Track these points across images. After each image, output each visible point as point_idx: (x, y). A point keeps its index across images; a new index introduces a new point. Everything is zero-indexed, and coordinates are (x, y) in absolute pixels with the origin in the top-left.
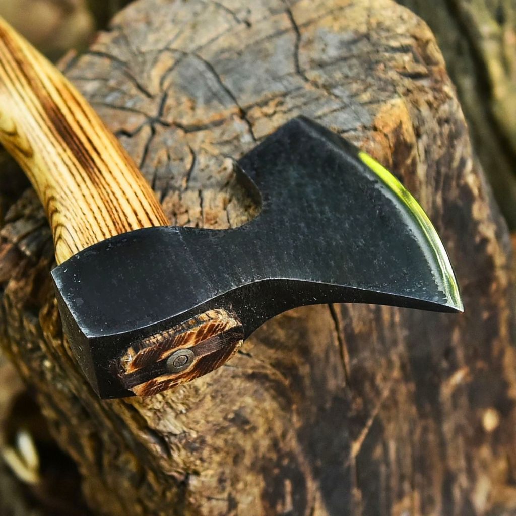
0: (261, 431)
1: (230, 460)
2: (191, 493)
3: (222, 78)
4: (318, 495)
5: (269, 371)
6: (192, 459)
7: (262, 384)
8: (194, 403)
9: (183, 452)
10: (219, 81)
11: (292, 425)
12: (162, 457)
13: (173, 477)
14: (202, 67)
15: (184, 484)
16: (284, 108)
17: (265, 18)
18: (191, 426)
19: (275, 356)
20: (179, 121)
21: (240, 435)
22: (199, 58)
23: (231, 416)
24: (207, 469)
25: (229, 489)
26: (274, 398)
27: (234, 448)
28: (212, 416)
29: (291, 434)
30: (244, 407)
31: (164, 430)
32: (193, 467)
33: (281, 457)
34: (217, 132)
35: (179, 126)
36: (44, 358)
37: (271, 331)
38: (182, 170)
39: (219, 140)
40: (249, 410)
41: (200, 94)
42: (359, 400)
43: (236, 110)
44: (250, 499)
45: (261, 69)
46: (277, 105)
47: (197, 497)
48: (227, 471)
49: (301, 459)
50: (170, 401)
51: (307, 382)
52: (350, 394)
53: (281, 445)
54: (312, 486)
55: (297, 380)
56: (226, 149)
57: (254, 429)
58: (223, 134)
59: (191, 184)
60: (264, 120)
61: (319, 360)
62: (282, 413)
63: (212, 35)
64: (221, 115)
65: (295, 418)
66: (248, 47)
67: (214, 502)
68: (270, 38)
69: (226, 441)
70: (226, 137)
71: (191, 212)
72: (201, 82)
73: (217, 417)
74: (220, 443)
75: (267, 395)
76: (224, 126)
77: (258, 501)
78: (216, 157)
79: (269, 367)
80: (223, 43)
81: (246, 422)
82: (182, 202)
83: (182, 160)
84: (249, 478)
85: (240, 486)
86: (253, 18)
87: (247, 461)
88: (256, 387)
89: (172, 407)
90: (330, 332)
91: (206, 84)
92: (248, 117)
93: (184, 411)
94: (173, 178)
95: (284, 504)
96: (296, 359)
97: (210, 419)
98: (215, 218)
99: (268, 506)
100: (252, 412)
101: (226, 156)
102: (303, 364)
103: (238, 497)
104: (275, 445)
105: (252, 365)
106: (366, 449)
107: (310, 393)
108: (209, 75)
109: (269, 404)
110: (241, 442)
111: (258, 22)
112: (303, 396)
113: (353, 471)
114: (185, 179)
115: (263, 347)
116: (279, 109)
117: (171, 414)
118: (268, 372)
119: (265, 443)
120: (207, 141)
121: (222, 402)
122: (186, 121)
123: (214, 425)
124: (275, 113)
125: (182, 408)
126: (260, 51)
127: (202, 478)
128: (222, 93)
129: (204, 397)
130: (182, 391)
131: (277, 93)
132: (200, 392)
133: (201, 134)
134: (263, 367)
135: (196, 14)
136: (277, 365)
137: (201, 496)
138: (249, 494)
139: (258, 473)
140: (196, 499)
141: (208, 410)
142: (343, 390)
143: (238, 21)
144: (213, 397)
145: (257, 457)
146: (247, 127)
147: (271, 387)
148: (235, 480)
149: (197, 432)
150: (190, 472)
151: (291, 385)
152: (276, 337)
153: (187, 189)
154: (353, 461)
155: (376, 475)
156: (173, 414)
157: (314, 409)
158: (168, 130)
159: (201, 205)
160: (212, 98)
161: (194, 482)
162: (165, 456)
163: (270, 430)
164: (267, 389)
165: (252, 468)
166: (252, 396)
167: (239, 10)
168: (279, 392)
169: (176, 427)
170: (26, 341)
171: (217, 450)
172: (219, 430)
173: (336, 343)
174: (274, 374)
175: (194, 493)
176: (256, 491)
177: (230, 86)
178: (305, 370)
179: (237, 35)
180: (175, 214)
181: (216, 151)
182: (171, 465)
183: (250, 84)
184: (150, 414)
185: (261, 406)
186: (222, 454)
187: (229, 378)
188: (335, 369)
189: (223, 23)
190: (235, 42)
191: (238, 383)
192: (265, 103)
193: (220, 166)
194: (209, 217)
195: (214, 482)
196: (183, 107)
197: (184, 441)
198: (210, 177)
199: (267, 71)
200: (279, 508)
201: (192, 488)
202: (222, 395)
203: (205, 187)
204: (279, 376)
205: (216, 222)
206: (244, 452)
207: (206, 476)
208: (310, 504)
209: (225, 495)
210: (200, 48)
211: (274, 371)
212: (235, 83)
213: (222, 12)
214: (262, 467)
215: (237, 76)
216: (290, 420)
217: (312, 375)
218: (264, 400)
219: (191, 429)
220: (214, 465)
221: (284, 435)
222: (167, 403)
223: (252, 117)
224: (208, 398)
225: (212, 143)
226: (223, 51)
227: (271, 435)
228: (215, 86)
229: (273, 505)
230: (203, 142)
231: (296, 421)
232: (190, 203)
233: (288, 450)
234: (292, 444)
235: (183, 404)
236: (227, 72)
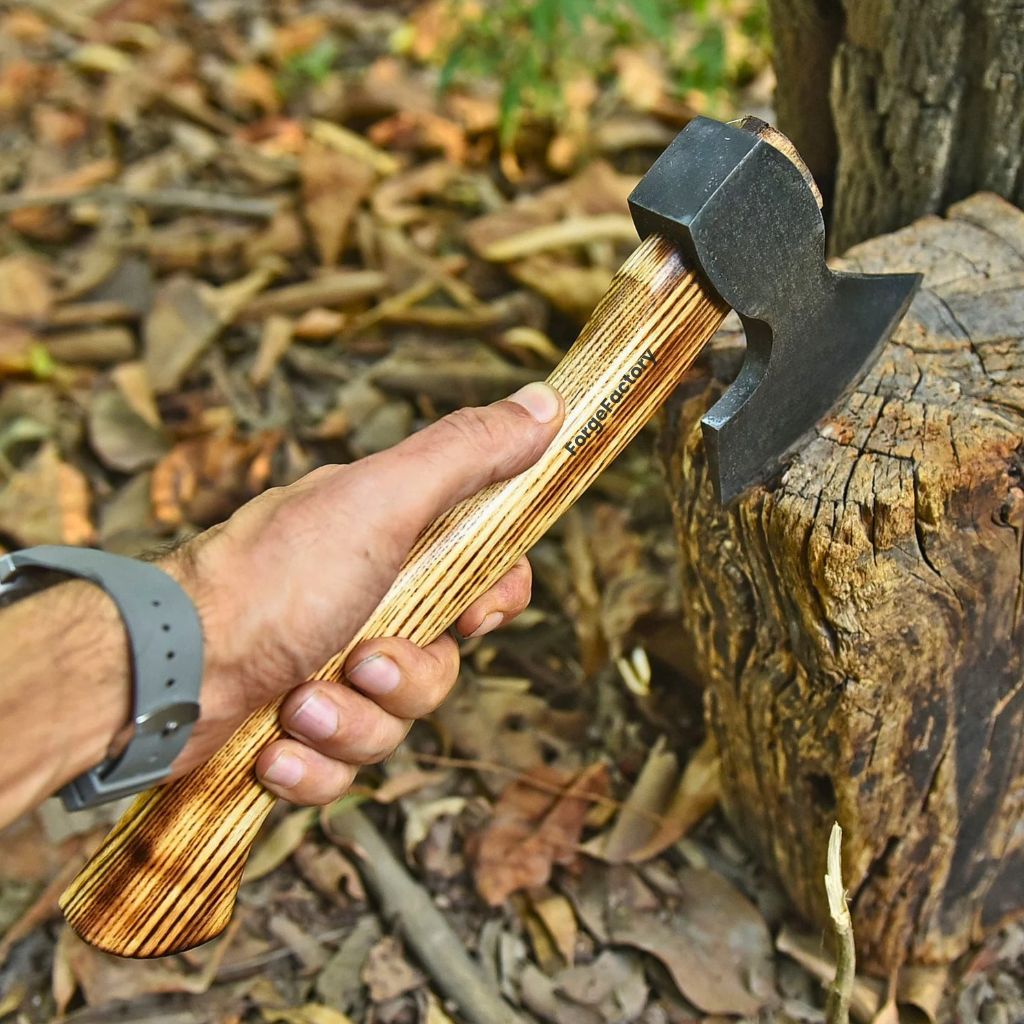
0: (925, 657)
1: (891, 676)
2: (845, 699)
3: (956, 314)
4: (953, 743)
5: (951, 597)
6: (858, 662)
7: (942, 607)
8: (877, 604)
9: (852, 653)
10: (953, 316)
11: (953, 661)
12: (829, 653)
13: (831, 678)
14: (936, 302)
15: (841, 688)
16: (1017, 350)
17: (1004, 273)
18: (867, 628)
19: (960, 583)
20: (909, 342)
21: (907, 653)
22: (935, 295)
23: (905, 631)
24: (868, 678)
25: (879, 706)
26: (947, 626)
27: (898, 665)
28: (889, 624)
29: (949, 670)
30: (919, 626)
31: (841, 624)
32: (856, 671)
33: (933, 691)
34: (948, 358)
35: (909, 346)
36: (727, 537)
37: (965, 556)
38: (908, 383)
39: (949, 365)
40: (922, 631)
41: (933, 324)
42: (1016, 659)
43: (968, 344)
44: (895, 723)
45: (998, 313)
46: (1011, 346)
47: (850, 704)
48: (884, 687)
49: (950, 700)
50: (856, 595)
51: (979, 622)
52: (1012, 650)
53: (938, 678)
54: (951, 731)
55: (972, 615)
56: (955, 374)
57: (920, 652)
58: (952, 361)
59: (916, 397)
60: (996, 357)
61: (996, 603)
62: (948, 645)
63: (950, 278)
64: (952, 345)
65: (957, 656)
66: (985, 293)
67: (863, 715)
68: (1008, 290)
69: (893, 654)
70: (955, 364)
71: (913, 420)
72: (935, 314)
73: (892, 627)
74: (887, 655)
75: (941, 621)
76: (954, 355)
77: (900, 728)
78: (944, 380)
79: (952, 592)
80: (961, 285)
81: (916, 642)
82: (905, 410)
83: (909, 375)
84: (901, 701)
85: (891, 707)
86: (992, 271)
87: (905, 683)
88: (935, 609)
89: (854, 603)
90: (1014, 577)
91: (940, 317)
92: (979, 351)
93: (865, 610)
94: (898, 388)
95: (921, 741)
96: (978, 594)
97: (886, 626)
98: (938, 430)
99: (907, 737)
100: (924, 634)
101: (954, 380)
102: (982, 602)
103: (884, 719)
104: (932, 676)
105: (939, 584)
106: (1009, 711)
107: (978, 634)
108: (944, 310)
109: (941, 631)
110: (905, 661)
111: (997, 275)
112: (971, 636)
113: (991, 730)
114: (910, 391)
115: (953, 569)
116: (1012, 349)
117: (852, 610)
118: (949, 597)
119: (925, 671)
120: (936, 363)
121: (902, 613)
122: (916, 343)
123: (888, 634)
124: (1008, 352)
125: (864, 605)
126: (997, 299)
127: (860, 686)
128: (955, 326)
129: (888, 602)
130: (870, 588)
131: (1012, 336)
132: (886, 594)
133: (930, 357)
134: (947, 592)
135: (934, 259)
136: (959, 594)
137: (853, 704)
138: (894, 719)
139: (910, 699)
140: (847, 707)
141: (887, 616)
142: (1007, 642)
143: (977, 271)
144: (896, 605)
145: (914, 682)
146: (977, 359)
147: (947, 614)
148: (889, 699)
149: (871, 636)
150: (851, 676)
151: (965, 620)
152: (967, 563)
153: (910, 400)
154: (993, 720)
155: (1008, 741)
156: (854, 610)
157: (977, 653)
158: (898, 348)
159: (924, 416)
160: (943, 329)
161: (851, 687)
162: (832, 652)
163: (932, 659)
164: (943, 615)
165: (906, 692)
166: (928, 617)
167: (978, 262)
168: (954, 623)
169: (853, 624)
170: (713, 517)
171: (882, 661)
172: (891, 642)
173: (1016, 591)
174: (954, 602)
175: (848, 699)
176: (902, 718)
177: (964, 323)
178: (980, 608)
179: (974, 282)
180: (896, 419)
181: (945, 374)
182: (835, 664)
183: (985, 324)
184: (832, 603)
185: (933, 630)
186: (886, 667)
187: (915, 590)
188: (1006, 617)
189: (961, 271)
190: (972, 288)
191: (920, 599)
192: (999, 343)
193: (948, 387)
194: (931, 428)
195: (869, 694)
196: (914, 331)
197: (856, 641)
198: (936, 395)
199: (1003, 316)
200: (916, 743)
201: (848, 694)
202: (904, 606)
203: (929, 401)
204: (958, 606)
205: (939, 434)
206: (905, 672)
207: (864, 685)
208: (943, 750)
209: (874, 712)
210: (935, 287)
211: (954, 598)
212: (969, 321)
213: (962, 262)
214: (915, 696)
215: (971, 315)
216: (953, 656)
217: (986, 615)
218: (937, 626)
219: (866, 631)
220: (875, 677)
221: (943, 670)
222: (852, 597)
223: (984, 352)
224: (891, 603)
225: (940, 366)
226: (959, 293)
227: (932, 664)
228: (949, 320)
229: (912, 739)
230: (932, 364)
231: (958, 660)
232: (913, 413)
233: (942, 686)
234: (947, 681)
235: (867, 602)
236: (962, 310)
